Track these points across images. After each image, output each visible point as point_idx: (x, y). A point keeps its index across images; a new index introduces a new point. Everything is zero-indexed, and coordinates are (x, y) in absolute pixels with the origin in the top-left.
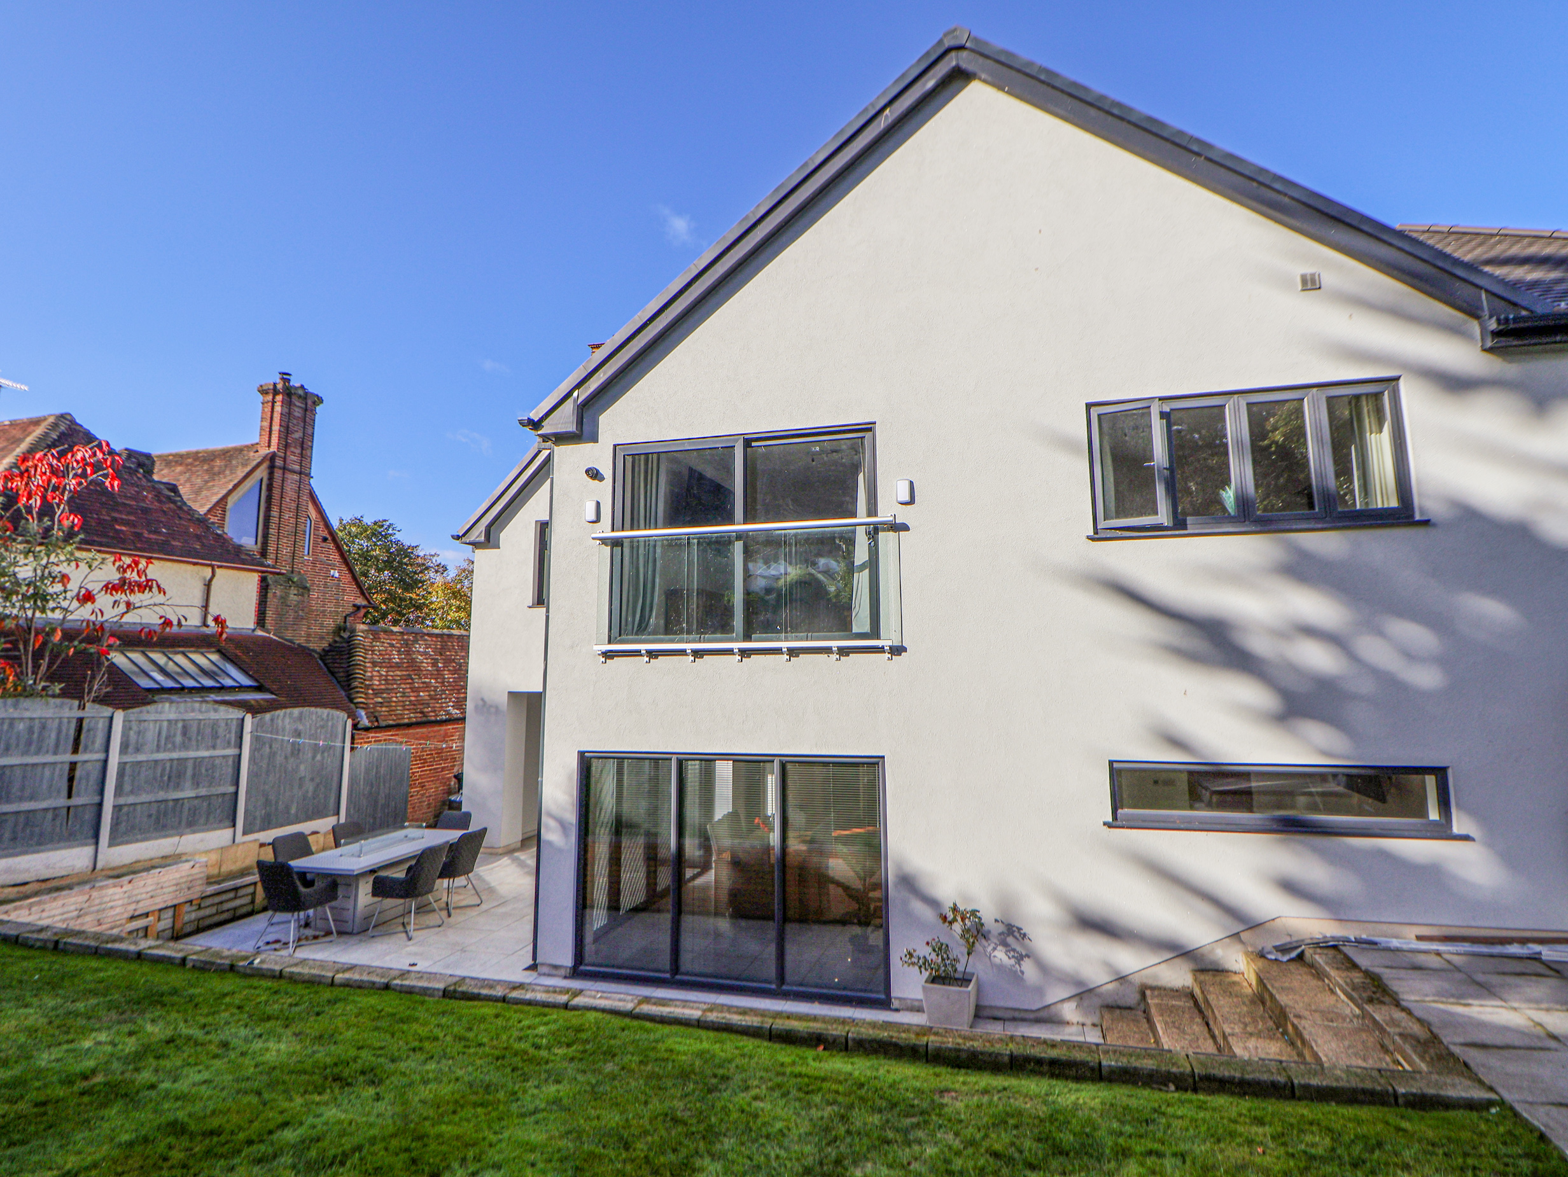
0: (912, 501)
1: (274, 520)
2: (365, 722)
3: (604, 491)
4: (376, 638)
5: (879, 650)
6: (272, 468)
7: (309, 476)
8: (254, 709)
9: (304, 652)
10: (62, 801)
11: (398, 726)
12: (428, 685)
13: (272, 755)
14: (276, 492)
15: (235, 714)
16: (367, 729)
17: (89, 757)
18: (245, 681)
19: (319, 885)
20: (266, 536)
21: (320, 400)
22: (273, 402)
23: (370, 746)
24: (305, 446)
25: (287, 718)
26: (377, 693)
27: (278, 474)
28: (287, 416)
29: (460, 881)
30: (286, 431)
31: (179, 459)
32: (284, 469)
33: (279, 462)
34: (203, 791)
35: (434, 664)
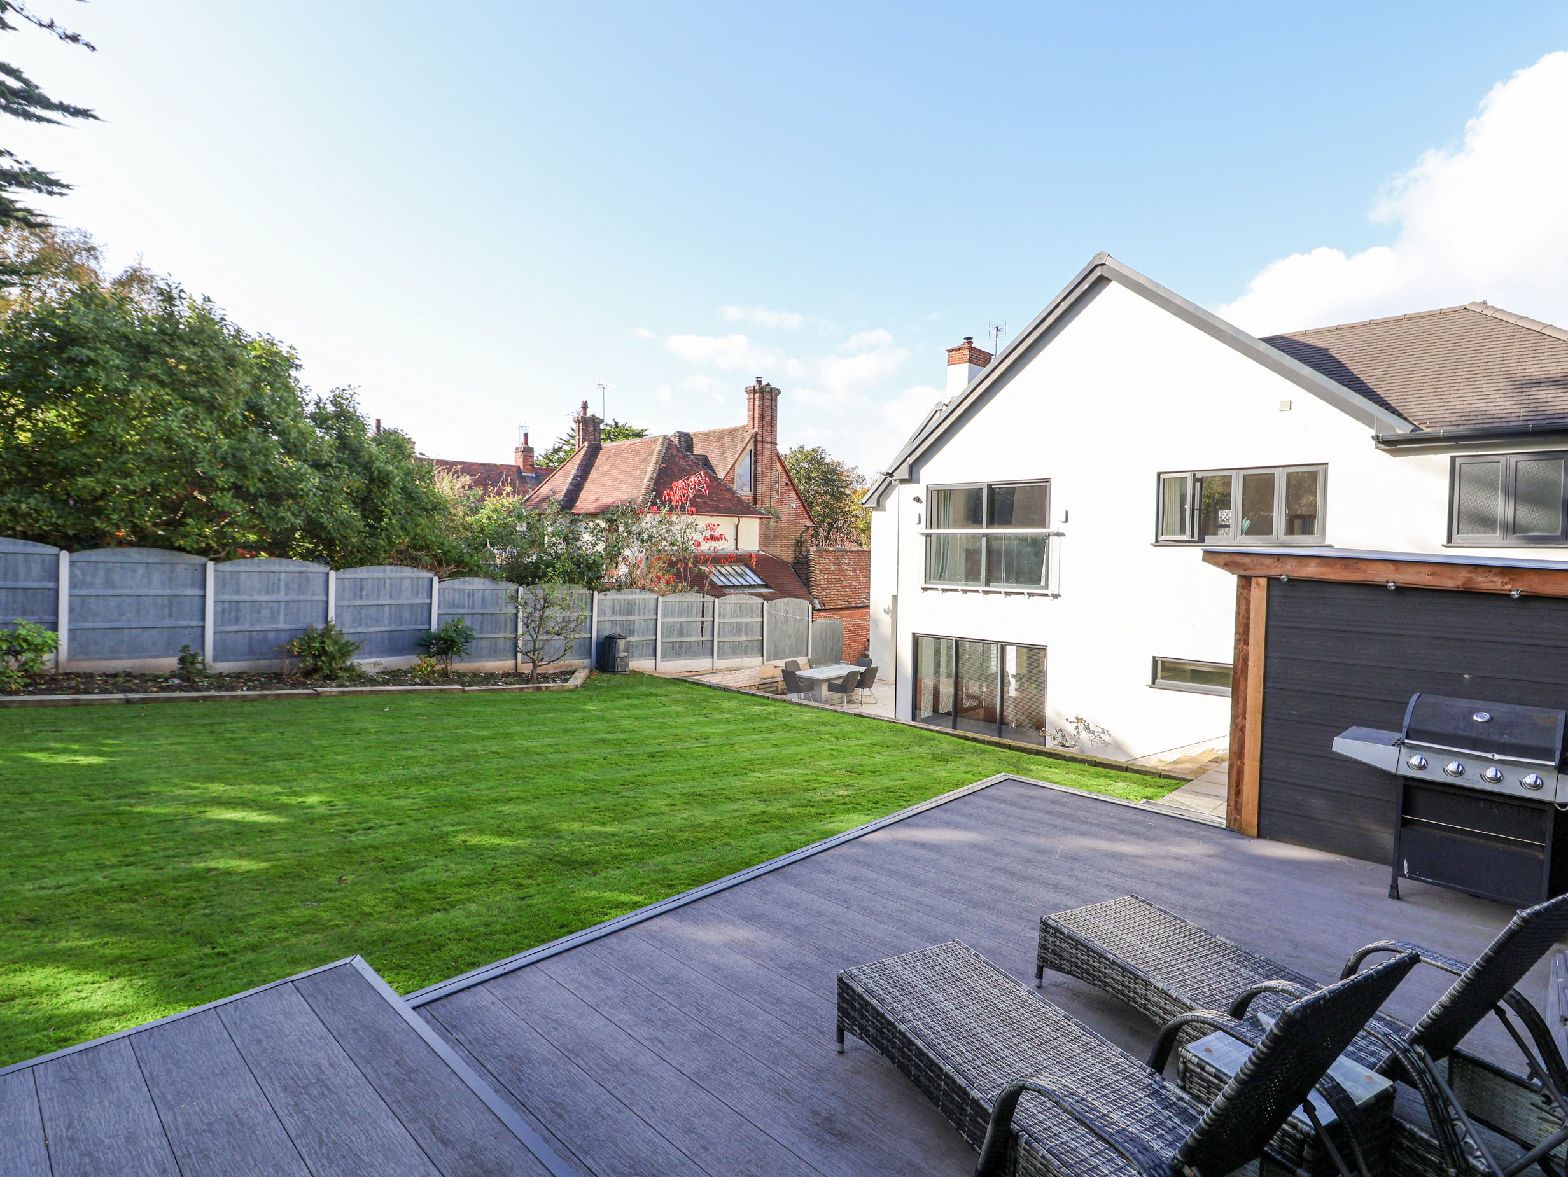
0: (1067, 521)
1: (759, 475)
2: (818, 606)
3: (922, 508)
4: (821, 556)
5: (1046, 595)
6: (756, 442)
7: (776, 444)
8: (768, 598)
9: (783, 563)
10: (700, 638)
11: (835, 609)
12: (851, 584)
13: (777, 622)
14: (759, 457)
15: (760, 600)
16: (819, 610)
17: (708, 619)
18: (760, 582)
19: (806, 683)
20: (755, 486)
21: (778, 392)
22: (754, 398)
23: (823, 620)
24: (773, 424)
25: (782, 603)
26: (823, 589)
27: (759, 445)
28: (762, 406)
29: (866, 691)
30: (762, 416)
31: (706, 436)
32: (762, 442)
33: (759, 438)
34: (749, 638)
35: (854, 571)
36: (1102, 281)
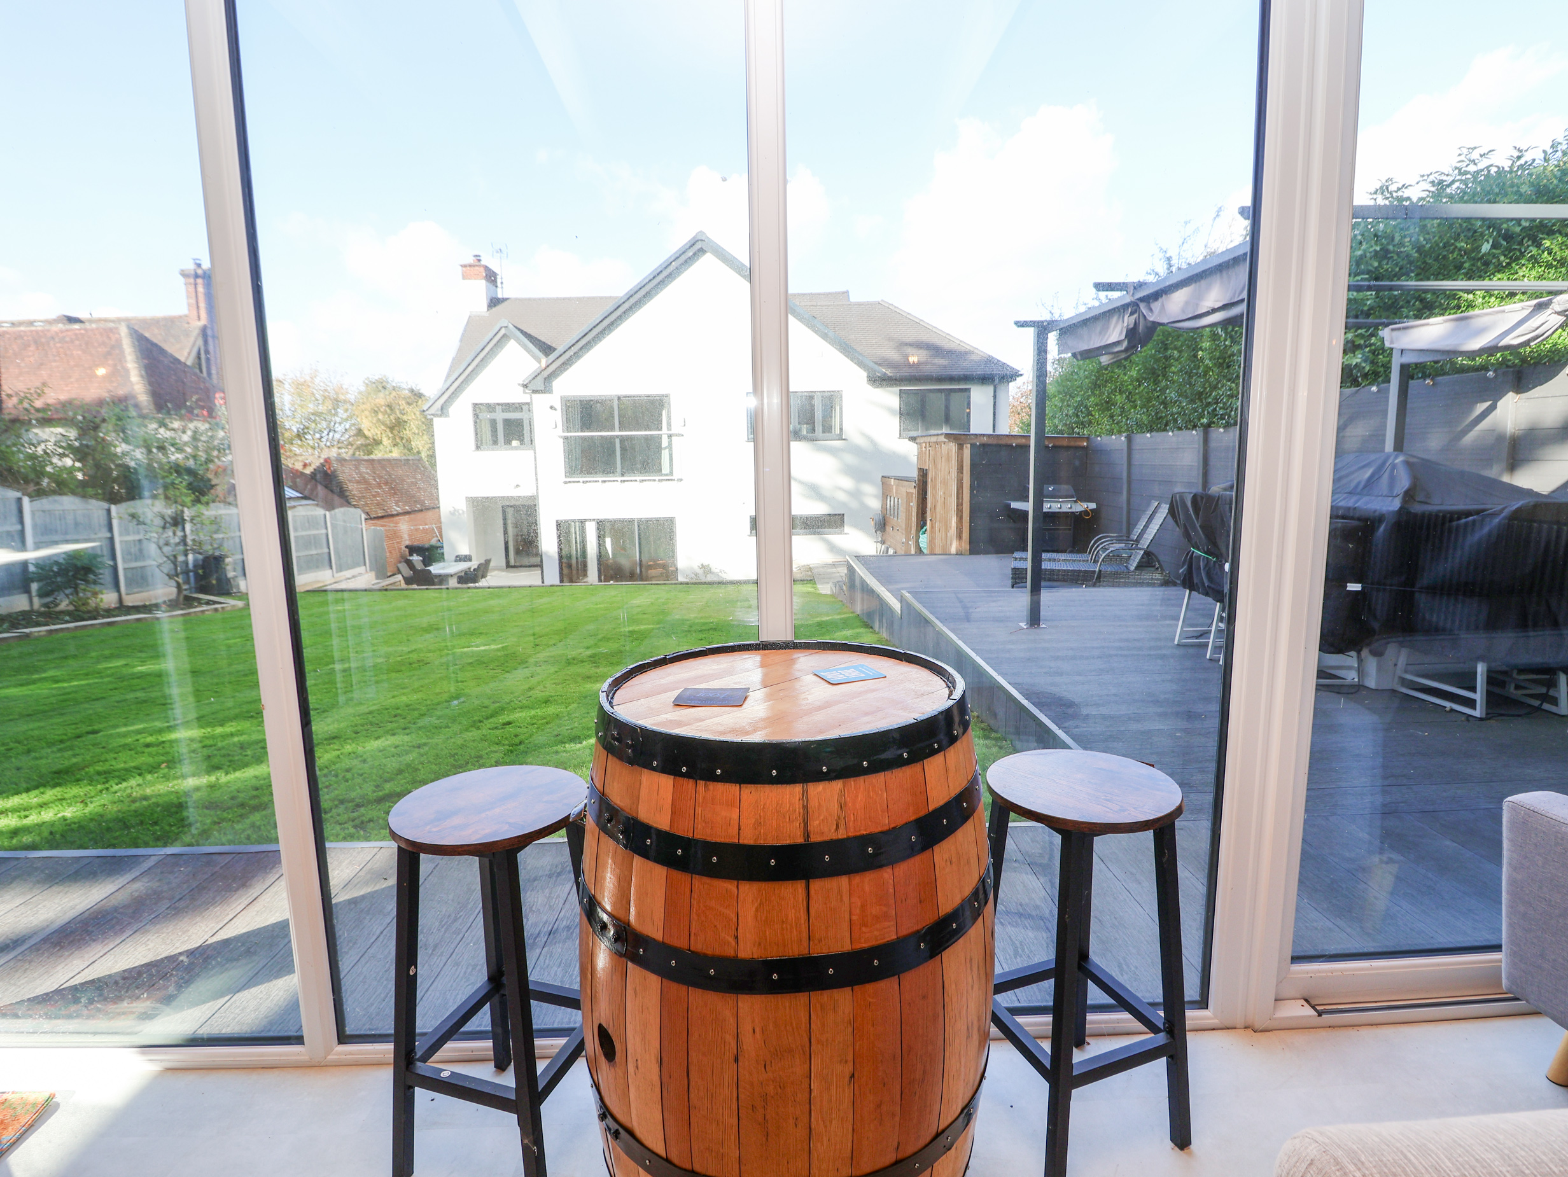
0: (686, 426)
2: (365, 515)
3: (558, 415)
4: (342, 465)
5: (673, 481)
6: (205, 336)
13: (338, 533)
14: (212, 354)
15: (322, 511)
22: (196, 284)
23: (371, 529)
25: (340, 512)
26: (360, 499)
33: (209, 332)
34: (318, 551)
36: (702, 251)
